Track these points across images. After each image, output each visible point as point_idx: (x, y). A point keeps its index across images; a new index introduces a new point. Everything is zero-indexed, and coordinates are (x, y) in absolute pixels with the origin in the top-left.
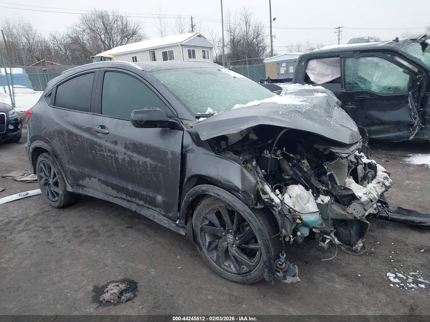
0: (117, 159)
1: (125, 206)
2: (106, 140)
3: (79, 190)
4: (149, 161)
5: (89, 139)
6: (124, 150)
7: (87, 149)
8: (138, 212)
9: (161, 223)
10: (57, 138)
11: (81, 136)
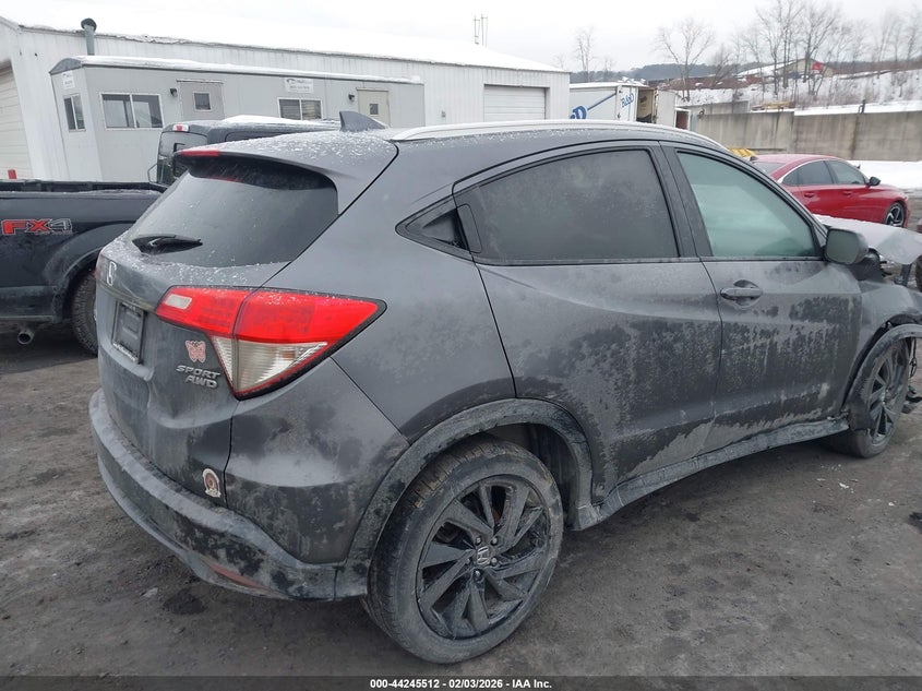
0: (773, 346)
1: (748, 453)
2: (756, 312)
3: (617, 500)
4: (824, 326)
5: (715, 323)
6: (789, 322)
7: (706, 353)
8: (774, 445)
9: (816, 436)
10: (592, 360)
11: (691, 324)
